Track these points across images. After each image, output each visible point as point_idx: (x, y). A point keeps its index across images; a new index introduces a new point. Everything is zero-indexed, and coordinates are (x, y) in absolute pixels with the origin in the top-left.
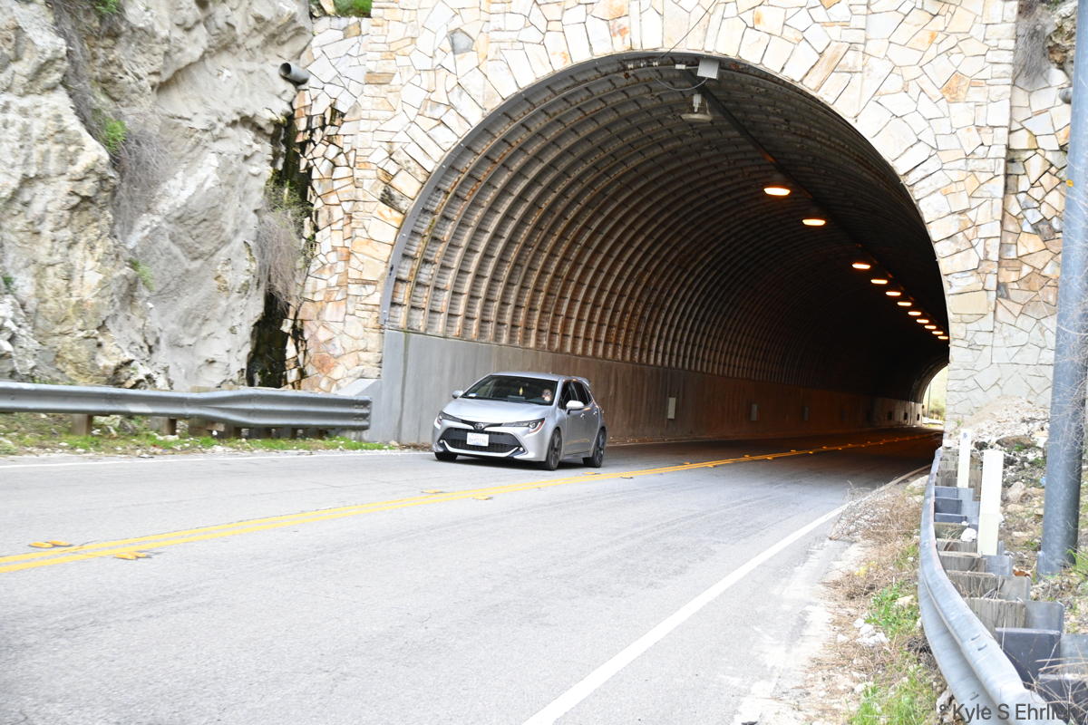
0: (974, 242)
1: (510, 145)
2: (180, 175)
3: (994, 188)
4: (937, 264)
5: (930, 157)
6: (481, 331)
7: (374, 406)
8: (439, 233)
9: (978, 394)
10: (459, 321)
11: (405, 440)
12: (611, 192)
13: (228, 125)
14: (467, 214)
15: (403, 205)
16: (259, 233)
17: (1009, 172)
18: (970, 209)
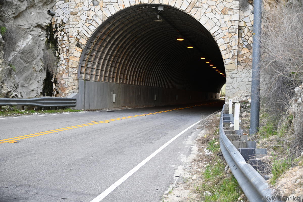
0: (231, 51)
1: (110, 30)
2: (22, 41)
3: (236, 36)
4: (222, 57)
5: (219, 29)
6: (105, 79)
7: (77, 100)
8: (92, 54)
9: (233, 90)
10: (99, 77)
11: (86, 109)
12: (137, 41)
13: (34, 27)
14: (100, 48)
15: (82, 47)
16: (44, 56)
17: (239, 32)
18: (230, 42)
